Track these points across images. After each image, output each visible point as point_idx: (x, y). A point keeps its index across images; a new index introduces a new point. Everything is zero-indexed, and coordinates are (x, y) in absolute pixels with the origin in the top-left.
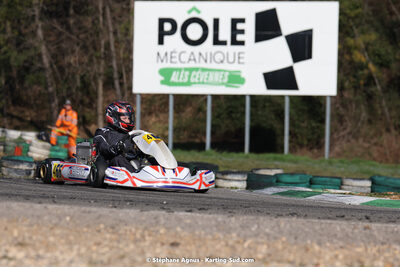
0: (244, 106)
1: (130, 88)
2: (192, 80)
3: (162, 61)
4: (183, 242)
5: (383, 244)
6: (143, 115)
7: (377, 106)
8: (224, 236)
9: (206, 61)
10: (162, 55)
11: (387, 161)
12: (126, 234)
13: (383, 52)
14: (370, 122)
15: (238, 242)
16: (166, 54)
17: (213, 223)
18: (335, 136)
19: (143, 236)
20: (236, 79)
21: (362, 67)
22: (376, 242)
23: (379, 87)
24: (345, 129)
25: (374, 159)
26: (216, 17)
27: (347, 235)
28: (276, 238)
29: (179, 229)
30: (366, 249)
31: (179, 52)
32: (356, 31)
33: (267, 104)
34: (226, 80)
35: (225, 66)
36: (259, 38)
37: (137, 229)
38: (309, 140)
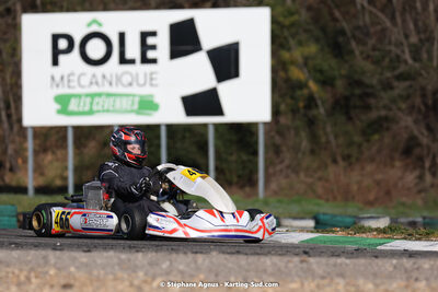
0: (159, 137)
1: (20, 120)
2: (95, 108)
3: (58, 86)
4: (77, 284)
5: (323, 278)
6: (36, 153)
7: (321, 132)
8: (129, 275)
9: (111, 84)
10: (58, 78)
11: (335, 198)
12: (7, 277)
13: (325, 67)
14: (313, 152)
15: (145, 282)
16: (62, 78)
17: (115, 260)
18: (271, 170)
19: (28, 279)
20: (148, 105)
21: (301, 85)
22: (314, 276)
23: (322, 110)
24: (282, 162)
25: (319, 197)
26: (122, 30)
27: (279, 270)
28: (192, 276)
29: (72, 269)
30: (302, 285)
31: (77, 73)
32: (292, 42)
33: (187, 135)
34: (136, 107)
35: (135, 90)
36: (175, 54)
37: (21, 270)
38: (239, 177)
